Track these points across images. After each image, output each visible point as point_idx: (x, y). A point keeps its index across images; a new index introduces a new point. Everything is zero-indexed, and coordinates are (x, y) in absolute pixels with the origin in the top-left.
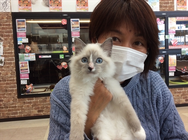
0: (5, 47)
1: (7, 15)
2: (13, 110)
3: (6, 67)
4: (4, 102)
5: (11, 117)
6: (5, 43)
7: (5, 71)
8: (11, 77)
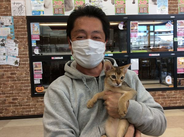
0: (20, 49)
1: (22, 19)
2: (27, 108)
3: (21, 67)
4: (18, 101)
5: (26, 115)
6: (20, 45)
7: (19, 71)
8: (25, 77)
